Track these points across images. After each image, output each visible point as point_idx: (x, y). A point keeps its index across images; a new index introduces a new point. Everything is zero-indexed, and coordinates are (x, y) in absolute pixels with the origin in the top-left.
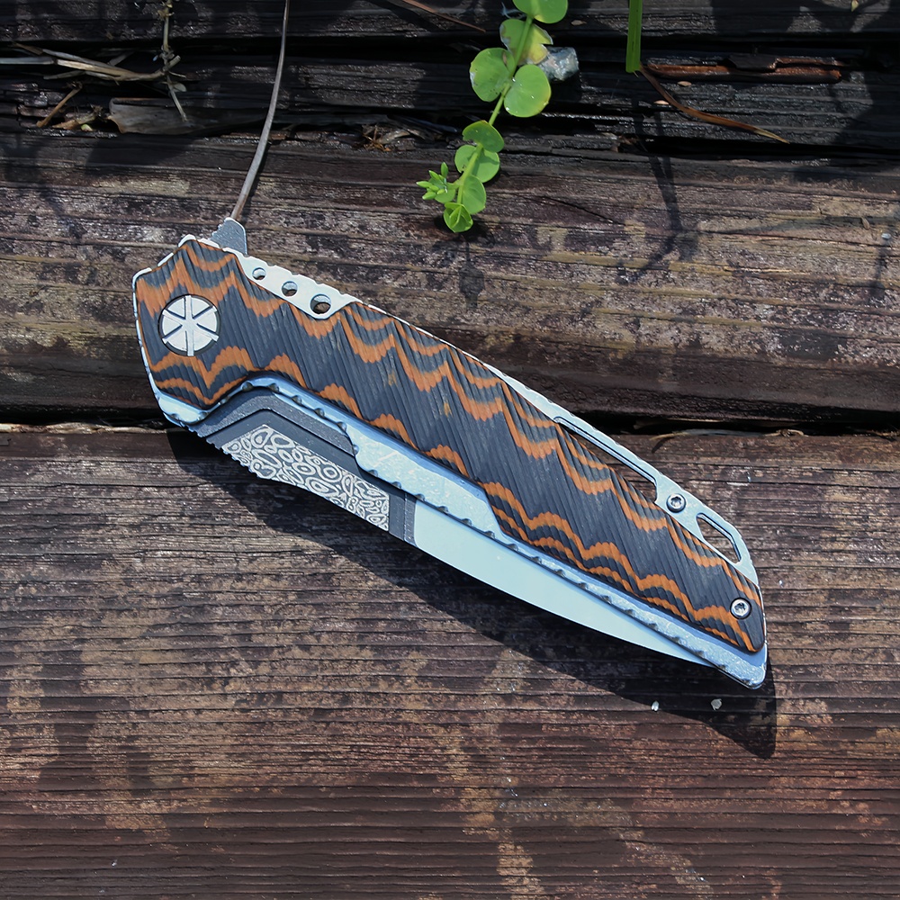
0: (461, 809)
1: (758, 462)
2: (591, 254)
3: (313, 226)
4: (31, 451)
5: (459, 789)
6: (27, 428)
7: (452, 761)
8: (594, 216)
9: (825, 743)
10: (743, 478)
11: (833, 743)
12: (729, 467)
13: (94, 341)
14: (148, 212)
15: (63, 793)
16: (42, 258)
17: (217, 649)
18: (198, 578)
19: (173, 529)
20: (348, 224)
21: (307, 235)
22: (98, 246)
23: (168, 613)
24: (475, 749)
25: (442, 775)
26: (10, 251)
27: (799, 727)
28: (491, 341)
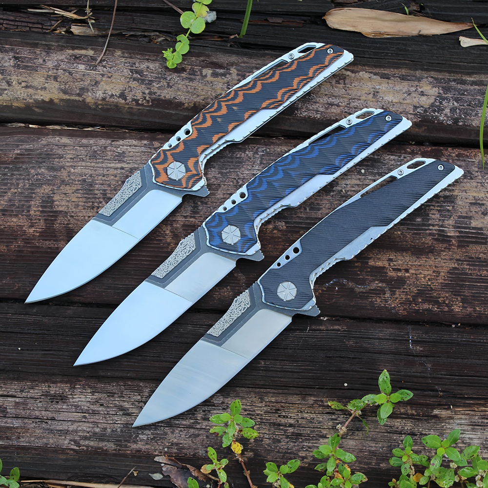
0: (169, 250)
1: (268, 147)
2: (219, 79)
3: (132, 66)
4: (40, 134)
5: (169, 244)
6: (40, 127)
7: (167, 235)
8: (220, 66)
9: (283, 235)
10: (263, 151)
11: (286, 235)
12: (259, 148)
13: (62, 100)
14: (81, 60)
15: (46, 240)
16: (47, 73)
17: (95, 198)
18: (91, 176)
19: (84, 160)
20: (143, 66)
21: (130, 69)
22: (64, 70)
23: (81, 186)
24: (174, 232)
25: (164, 240)
26: (37, 71)
27: (276, 230)
28: (186, 105)
